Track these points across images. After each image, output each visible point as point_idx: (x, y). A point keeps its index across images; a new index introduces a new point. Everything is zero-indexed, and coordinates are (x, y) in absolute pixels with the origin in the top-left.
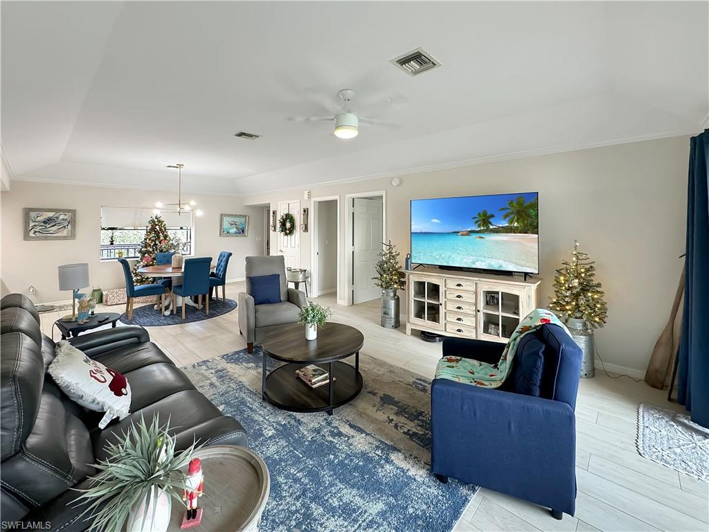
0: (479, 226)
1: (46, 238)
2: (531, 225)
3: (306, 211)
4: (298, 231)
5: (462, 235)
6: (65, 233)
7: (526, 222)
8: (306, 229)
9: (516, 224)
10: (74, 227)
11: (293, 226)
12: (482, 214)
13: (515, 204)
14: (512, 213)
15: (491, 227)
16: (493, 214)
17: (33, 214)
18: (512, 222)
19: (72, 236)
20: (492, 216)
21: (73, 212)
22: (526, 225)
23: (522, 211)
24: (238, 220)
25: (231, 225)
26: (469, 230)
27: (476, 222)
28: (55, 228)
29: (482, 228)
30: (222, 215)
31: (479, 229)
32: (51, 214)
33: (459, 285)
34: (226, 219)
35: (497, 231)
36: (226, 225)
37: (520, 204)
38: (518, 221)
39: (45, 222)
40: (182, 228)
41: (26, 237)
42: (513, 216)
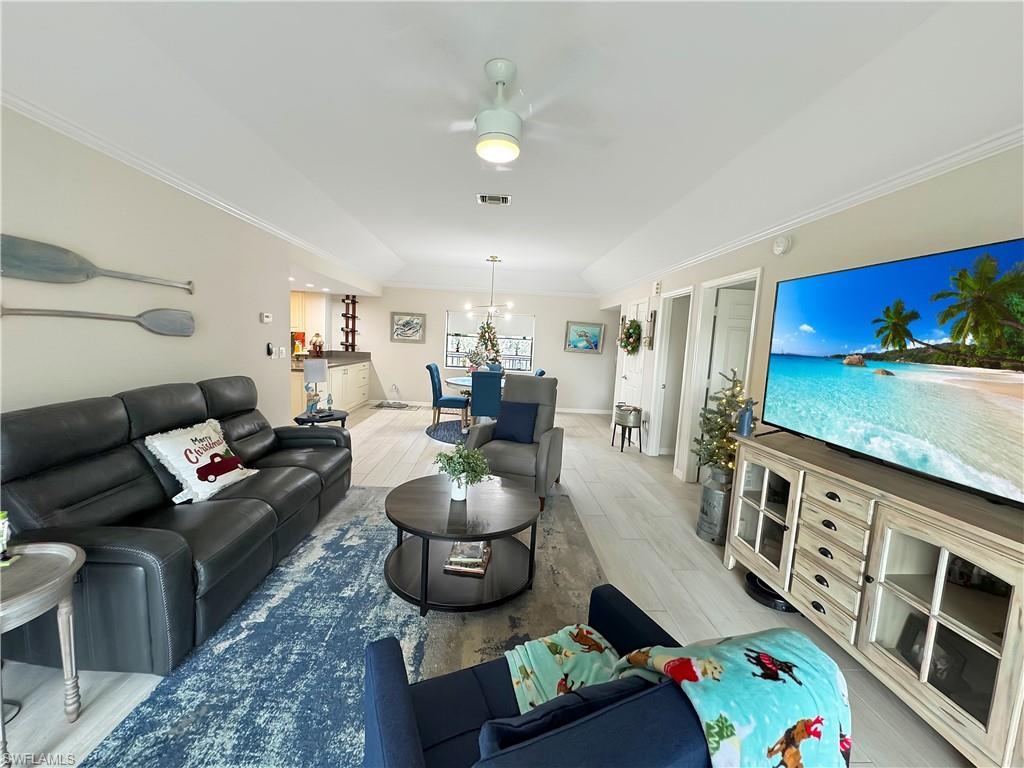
0: (885, 343)
1: (404, 341)
2: (1010, 343)
3: (654, 315)
4: (643, 348)
5: (850, 364)
6: (417, 337)
7: (997, 333)
8: (651, 345)
9: (969, 340)
10: (424, 331)
11: (638, 339)
12: (892, 310)
13: (970, 281)
14: (960, 307)
15: (910, 346)
16: (916, 310)
17: (396, 318)
18: (959, 332)
19: (422, 340)
20: (914, 316)
21: (423, 316)
22: (998, 343)
23: (989, 301)
24: (589, 330)
25: (580, 336)
26: (864, 351)
27: (880, 332)
28: (411, 331)
29: (891, 349)
30: (568, 323)
31: (884, 350)
32: (408, 318)
33: (833, 496)
34: (573, 328)
35: (923, 357)
36: (573, 336)
37: (984, 279)
38: (975, 330)
39: (404, 326)
40: (524, 338)
41: (392, 339)
42: (963, 314)
